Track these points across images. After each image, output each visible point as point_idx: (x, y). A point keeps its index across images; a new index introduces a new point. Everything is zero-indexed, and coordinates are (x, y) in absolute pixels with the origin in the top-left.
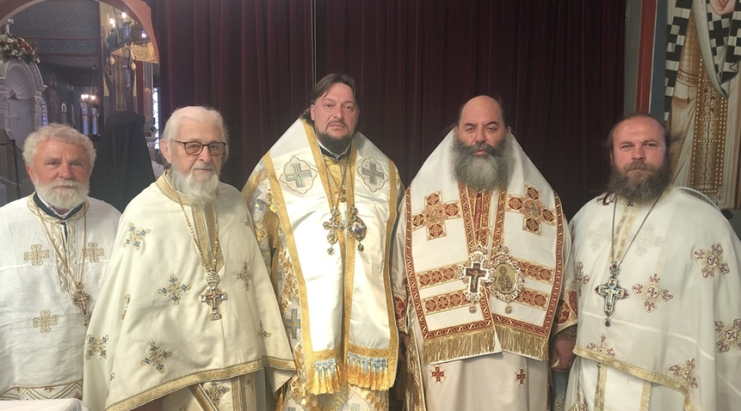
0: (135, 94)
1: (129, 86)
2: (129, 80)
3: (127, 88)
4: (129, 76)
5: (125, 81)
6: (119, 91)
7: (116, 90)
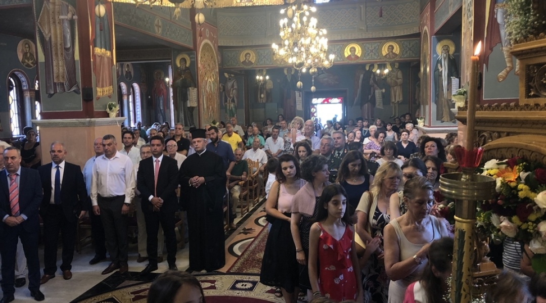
0: (77, 57)
1: (69, 45)
2: (68, 36)
3: (67, 49)
4: (69, 31)
5: (64, 38)
6: (57, 54)
7: (54, 53)
